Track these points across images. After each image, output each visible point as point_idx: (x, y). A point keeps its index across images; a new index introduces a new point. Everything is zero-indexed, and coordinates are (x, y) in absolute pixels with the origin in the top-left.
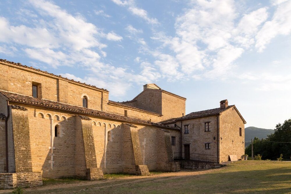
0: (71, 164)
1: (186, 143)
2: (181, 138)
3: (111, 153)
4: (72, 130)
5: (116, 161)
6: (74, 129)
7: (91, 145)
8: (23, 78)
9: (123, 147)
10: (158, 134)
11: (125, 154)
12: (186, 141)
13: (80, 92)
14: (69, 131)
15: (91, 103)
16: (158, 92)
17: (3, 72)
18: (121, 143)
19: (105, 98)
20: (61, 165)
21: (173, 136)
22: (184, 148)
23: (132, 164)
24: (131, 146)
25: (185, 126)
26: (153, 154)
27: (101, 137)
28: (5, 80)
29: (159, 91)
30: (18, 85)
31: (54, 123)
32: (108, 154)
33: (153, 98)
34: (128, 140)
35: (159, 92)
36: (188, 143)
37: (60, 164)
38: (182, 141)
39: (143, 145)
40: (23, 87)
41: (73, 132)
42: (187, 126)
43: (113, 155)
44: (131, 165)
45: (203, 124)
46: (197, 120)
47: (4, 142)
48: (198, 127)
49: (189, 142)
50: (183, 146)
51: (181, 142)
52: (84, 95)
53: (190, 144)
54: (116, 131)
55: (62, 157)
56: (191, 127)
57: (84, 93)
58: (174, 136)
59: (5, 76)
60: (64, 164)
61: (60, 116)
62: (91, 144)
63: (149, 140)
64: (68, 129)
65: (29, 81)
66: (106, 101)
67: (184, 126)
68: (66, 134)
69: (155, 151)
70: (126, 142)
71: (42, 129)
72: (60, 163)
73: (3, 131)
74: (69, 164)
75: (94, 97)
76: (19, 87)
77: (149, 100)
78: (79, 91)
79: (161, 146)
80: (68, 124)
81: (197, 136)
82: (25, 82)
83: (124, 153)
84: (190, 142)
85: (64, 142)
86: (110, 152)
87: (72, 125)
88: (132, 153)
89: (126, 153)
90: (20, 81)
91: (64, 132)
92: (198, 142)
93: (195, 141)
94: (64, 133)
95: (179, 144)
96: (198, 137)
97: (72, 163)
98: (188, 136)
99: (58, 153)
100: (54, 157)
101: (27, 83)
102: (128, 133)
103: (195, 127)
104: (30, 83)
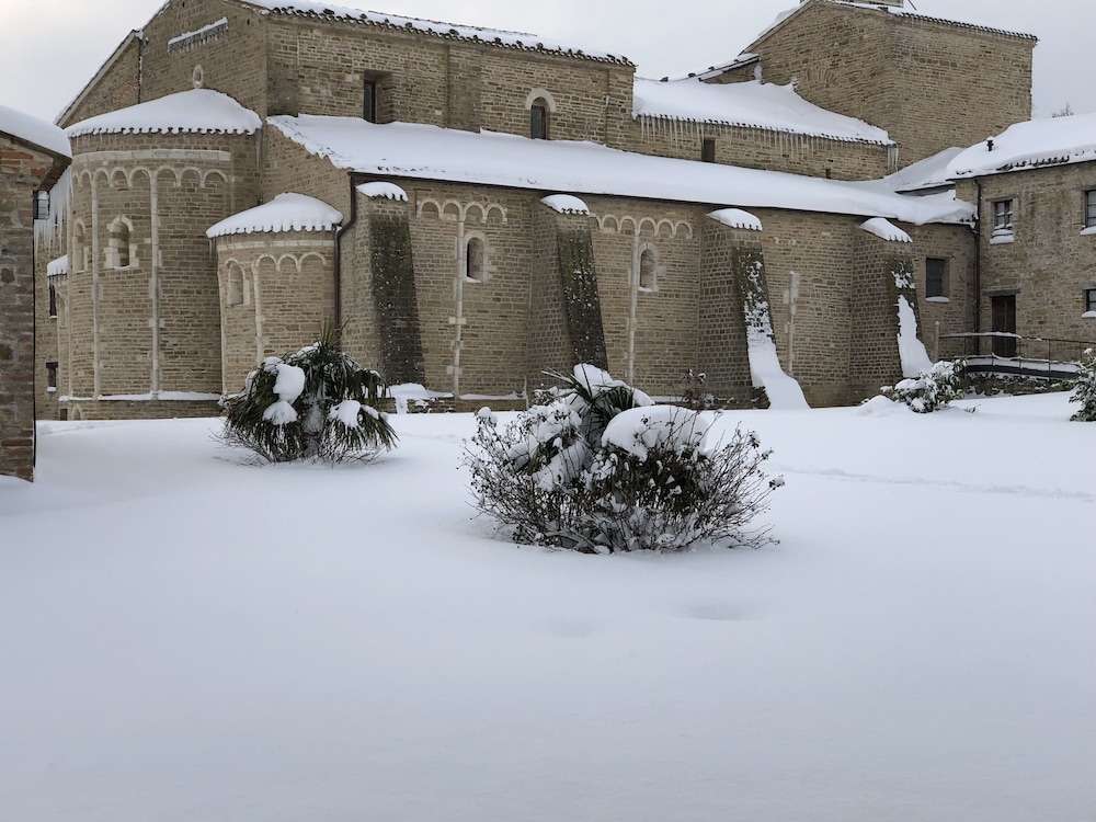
0: (512, 380)
1: (999, 288)
2: (977, 264)
3: (654, 339)
4: (521, 256)
5: (672, 371)
6: (525, 250)
7: (588, 311)
8: (339, 62)
9: (702, 312)
10: (856, 250)
11: (708, 344)
12: (998, 280)
13: (523, 86)
14: (511, 259)
15: (564, 125)
16: (871, 19)
17: (282, 50)
18: (691, 297)
19: (619, 97)
20: (483, 382)
21: (933, 255)
22: (990, 312)
23: (735, 384)
24: (732, 310)
25: (996, 204)
26: (832, 345)
27: (615, 276)
28: (288, 80)
29: (877, 17)
30: (324, 92)
31: (465, 232)
32: (643, 343)
33: (846, 50)
34: (722, 283)
35: (877, 23)
36: (1007, 288)
37: (479, 380)
38: (983, 277)
39: (786, 302)
40: (338, 94)
41: (522, 260)
42: (1007, 203)
43: (659, 346)
44: (732, 387)
45: (1076, 196)
46: (1051, 179)
47: (330, 304)
48: (1054, 210)
49: (1014, 281)
50: (986, 302)
51: (976, 287)
52: (534, 94)
53: (1018, 291)
54: (674, 249)
55: (488, 353)
56: (1023, 212)
57: (537, 86)
58: (940, 254)
59: (287, 66)
60: (491, 380)
61: (485, 207)
62: (589, 305)
63: (815, 280)
64: (507, 251)
65: (356, 72)
66: (623, 106)
67: (989, 203)
68: (500, 268)
69: (843, 329)
70: (713, 291)
71: (432, 256)
72: (479, 376)
73: (326, 268)
74: (506, 380)
75: (574, 98)
76: (326, 97)
77: (828, 63)
78: (518, 82)
79: (867, 304)
80: (508, 234)
81: (1047, 252)
82: (342, 78)
83: (706, 338)
84: (1020, 285)
85: (494, 299)
86: (650, 335)
87: (521, 235)
88: (739, 337)
89: (713, 338)
90: (331, 74)
91: (493, 264)
92: (1054, 283)
93: (1041, 277)
94: (494, 268)
95: (969, 295)
96: (1055, 259)
97: (517, 377)
98: (1011, 256)
99: (474, 341)
100: (462, 352)
101: (349, 78)
102: (722, 254)
103: (1042, 209)
104: (357, 77)
